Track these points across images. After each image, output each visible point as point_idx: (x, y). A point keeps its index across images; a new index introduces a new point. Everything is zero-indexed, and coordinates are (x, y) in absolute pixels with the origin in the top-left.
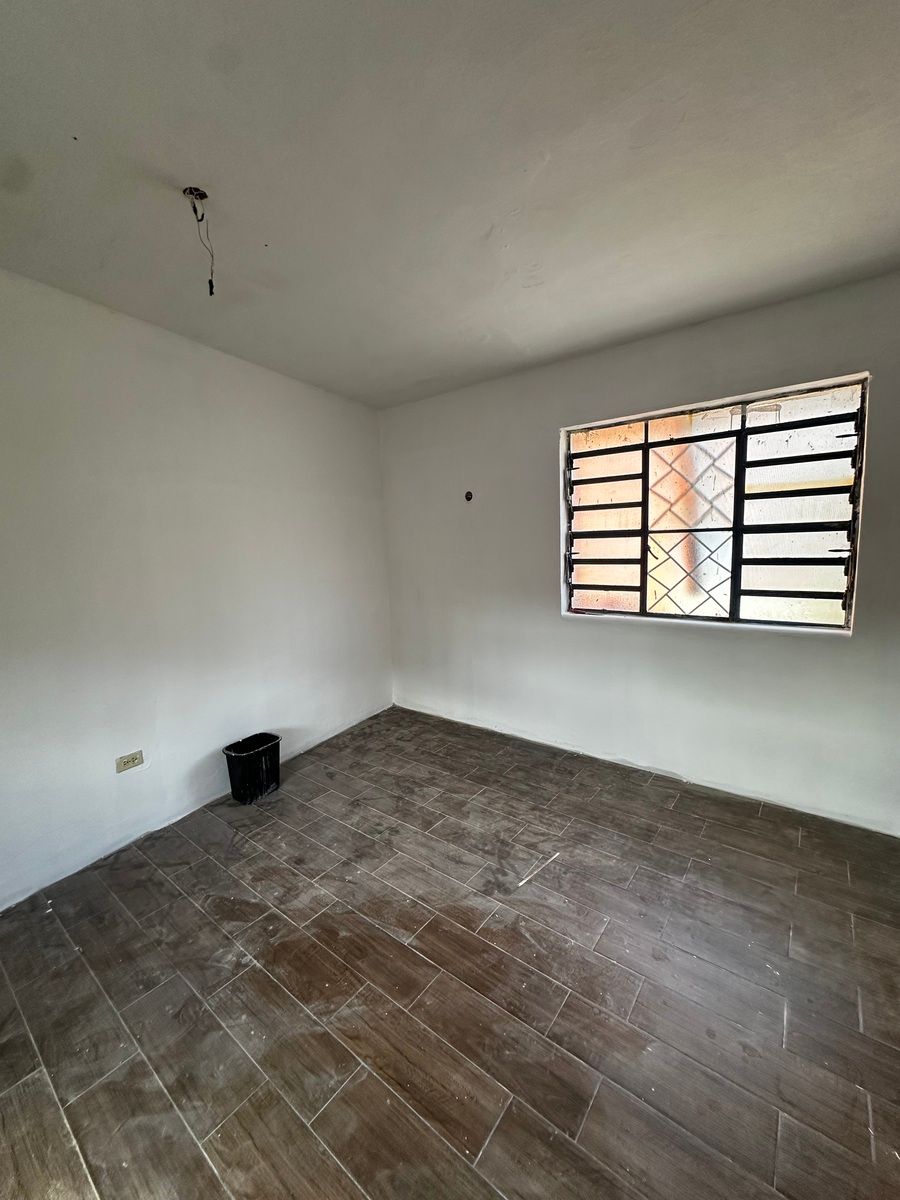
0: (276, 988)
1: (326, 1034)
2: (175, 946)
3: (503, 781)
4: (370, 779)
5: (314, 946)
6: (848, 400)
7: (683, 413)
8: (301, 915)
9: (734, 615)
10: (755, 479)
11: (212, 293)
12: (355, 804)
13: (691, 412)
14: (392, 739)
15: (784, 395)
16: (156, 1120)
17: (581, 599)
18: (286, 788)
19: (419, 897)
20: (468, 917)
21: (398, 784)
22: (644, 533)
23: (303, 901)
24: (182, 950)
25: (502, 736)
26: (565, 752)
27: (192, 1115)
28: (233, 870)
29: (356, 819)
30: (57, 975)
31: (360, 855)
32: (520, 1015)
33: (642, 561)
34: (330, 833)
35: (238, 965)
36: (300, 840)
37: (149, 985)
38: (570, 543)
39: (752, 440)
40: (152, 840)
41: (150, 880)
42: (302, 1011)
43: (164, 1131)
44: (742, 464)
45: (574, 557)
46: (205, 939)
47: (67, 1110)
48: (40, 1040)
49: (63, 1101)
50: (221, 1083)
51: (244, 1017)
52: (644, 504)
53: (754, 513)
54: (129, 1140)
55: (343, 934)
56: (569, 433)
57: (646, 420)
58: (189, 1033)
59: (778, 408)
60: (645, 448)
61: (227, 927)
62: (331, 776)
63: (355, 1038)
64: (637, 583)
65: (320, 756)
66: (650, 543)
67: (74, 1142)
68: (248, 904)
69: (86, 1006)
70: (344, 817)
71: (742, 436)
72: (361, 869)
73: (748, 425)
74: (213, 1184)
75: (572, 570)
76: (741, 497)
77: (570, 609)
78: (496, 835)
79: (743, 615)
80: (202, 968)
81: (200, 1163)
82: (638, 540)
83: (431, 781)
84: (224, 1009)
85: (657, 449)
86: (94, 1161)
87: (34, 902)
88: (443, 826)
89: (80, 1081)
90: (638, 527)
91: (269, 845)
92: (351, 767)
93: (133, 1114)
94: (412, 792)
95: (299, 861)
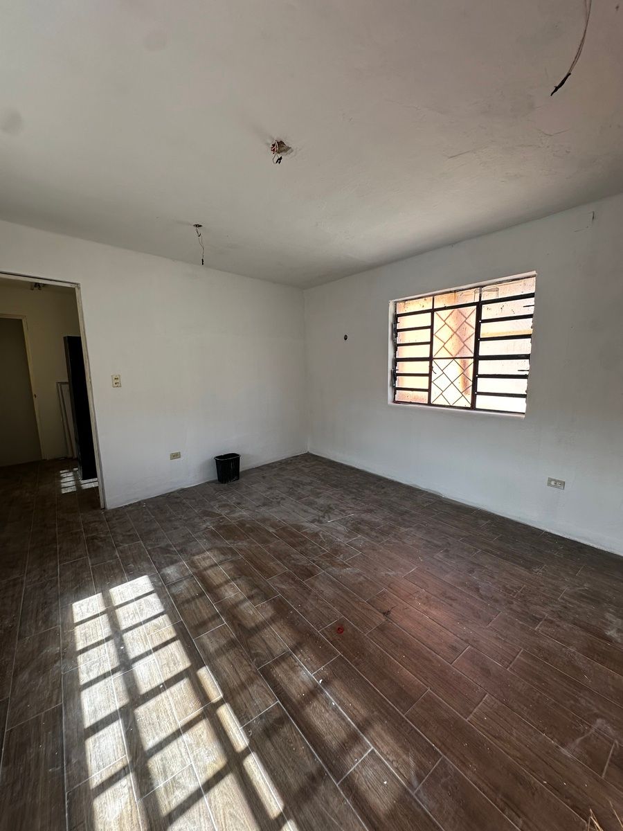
0: (218, 536)
2: (186, 520)
5: (235, 527)
7: (451, 292)
8: (234, 518)
9: (473, 407)
10: (486, 330)
13: (455, 291)
15: (500, 282)
16: (173, 556)
17: (401, 395)
19: (283, 520)
20: (299, 528)
23: (236, 515)
24: (188, 522)
28: (212, 503)
30: (146, 522)
31: (264, 505)
32: (304, 554)
33: (429, 375)
35: (207, 528)
36: (242, 497)
37: (175, 528)
38: (395, 364)
39: (484, 307)
40: (183, 490)
41: (181, 502)
42: (225, 541)
43: (175, 558)
44: (479, 321)
45: (397, 372)
46: (197, 520)
48: (140, 535)
49: (146, 548)
51: (205, 540)
52: (431, 343)
54: (164, 558)
55: (248, 525)
56: (396, 303)
57: (433, 295)
59: (497, 290)
60: (432, 311)
61: (205, 518)
64: (427, 387)
66: (434, 365)
67: (149, 556)
68: (214, 513)
69: (155, 530)
71: (479, 305)
72: (263, 509)
73: (482, 299)
75: (395, 379)
76: (478, 339)
77: (394, 401)
79: (477, 407)
80: (194, 527)
82: (427, 363)
84: (199, 537)
85: (438, 312)
86: (155, 560)
87: (139, 503)
89: (151, 545)
90: (428, 356)
91: (228, 497)
92: (275, 475)
95: (239, 504)
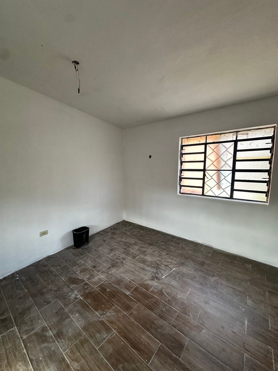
0: (88, 307)
1: (102, 321)
2: (56, 291)
3: (158, 245)
4: (117, 243)
5: (99, 293)
6: (269, 132)
7: (218, 134)
8: (95, 283)
9: (231, 197)
10: (239, 155)
11: (79, 92)
12: (112, 250)
13: (220, 134)
14: (123, 230)
15: (250, 130)
16: (50, 345)
17: (184, 190)
18: (91, 244)
19: (131, 280)
20: (147, 287)
21: (125, 245)
22: (204, 170)
23: (96, 279)
24: (58, 292)
25: (157, 231)
26: (177, 237)
27: (61, 344)
28: (74, 268)
29: (112, 255)
30: (20, 298)
31: (113, 266)
32: (163, 318)
33: (203, 179)
34: (104, 259)
35: (76, 298)
36: (95, 260)
37: (48, 303)
38: (181, 173)
39: (239, 143)
40: (49, 258)
41: (48, 270)
42: (95, 313)
43: (53, 348)
44: (236, 151)
45: (182, 177)
46: (65, 289)
47: (23, 341)
48: (15, 318)
49: (22, 338)
50: (70, 335)
51: (77, 314)
52: (205, 162)
53: (239, 166)
54: (42, 350)
55: (108, 290)
56: (182, 139)
57: (206, 136)
58: (61, 318)
59: (247, 134)
60: (206, 144)
61: (72, 286)
62: (104, 241)
63: (111, 323)
64: (202, 186)
65: (101, 235)
66: (206, 173)
67: (25, 351)
68: (79, 279)
69: (29, 309)
70: (108, 254)
71: (236, 142)
72: (113, 271)
73: (238, 139)
74: (68, 366)
75: (181, 181)
76: (235, 161)
77: (180, 193)
78: (156, 262)
79: (234, 197)
80: (64, 299)
81: (64, 359)
82: (202, 172)
83: (135, 244)
84: (72, 312)
85: (209, 145)
86: (31, 357)
87: (13, 275)
88: (139, 258)
89: (27, 332)
90: (202, 168)
91: (85, 261)
92: (111, 238)
93: (43, 343)
94: (129, 247)
95: (94, 267)
